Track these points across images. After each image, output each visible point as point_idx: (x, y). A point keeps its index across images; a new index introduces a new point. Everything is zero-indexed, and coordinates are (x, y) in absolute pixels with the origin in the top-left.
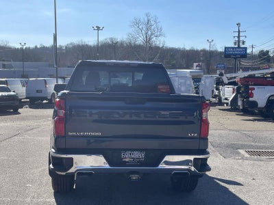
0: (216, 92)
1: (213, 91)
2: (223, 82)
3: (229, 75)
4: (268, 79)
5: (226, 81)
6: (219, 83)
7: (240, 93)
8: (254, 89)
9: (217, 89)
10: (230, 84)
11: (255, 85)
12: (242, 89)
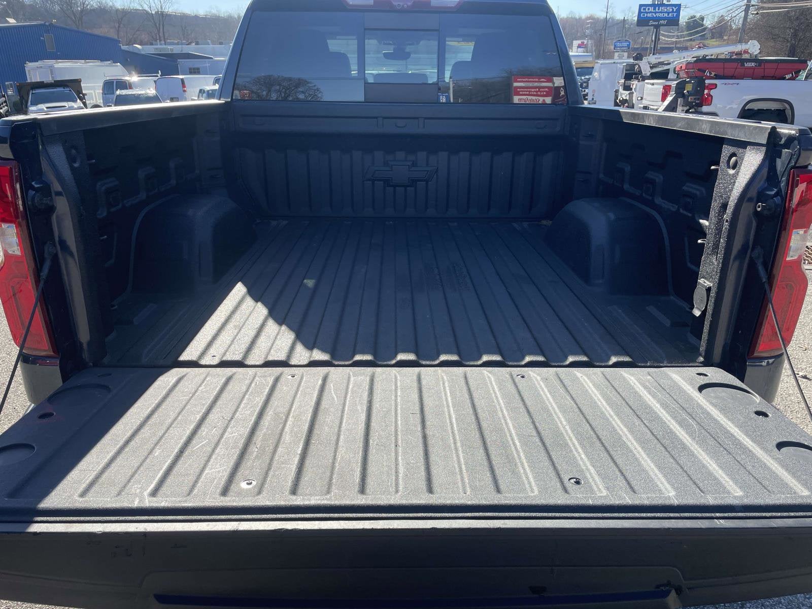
0: (624, 95)
1: (617, 91)
2: (640, 73)
3: (653, 59)
4: (747, 65)
5: (647, 71)
6: (631, 74)
7: (683, 96)
8: (715, 86)
9: (627, 88)
10: (654, 76)
11: (717, 77)
12: (689, 88)
